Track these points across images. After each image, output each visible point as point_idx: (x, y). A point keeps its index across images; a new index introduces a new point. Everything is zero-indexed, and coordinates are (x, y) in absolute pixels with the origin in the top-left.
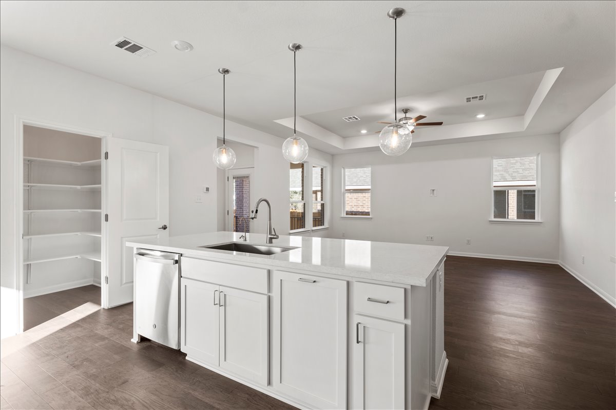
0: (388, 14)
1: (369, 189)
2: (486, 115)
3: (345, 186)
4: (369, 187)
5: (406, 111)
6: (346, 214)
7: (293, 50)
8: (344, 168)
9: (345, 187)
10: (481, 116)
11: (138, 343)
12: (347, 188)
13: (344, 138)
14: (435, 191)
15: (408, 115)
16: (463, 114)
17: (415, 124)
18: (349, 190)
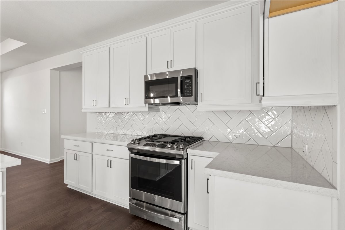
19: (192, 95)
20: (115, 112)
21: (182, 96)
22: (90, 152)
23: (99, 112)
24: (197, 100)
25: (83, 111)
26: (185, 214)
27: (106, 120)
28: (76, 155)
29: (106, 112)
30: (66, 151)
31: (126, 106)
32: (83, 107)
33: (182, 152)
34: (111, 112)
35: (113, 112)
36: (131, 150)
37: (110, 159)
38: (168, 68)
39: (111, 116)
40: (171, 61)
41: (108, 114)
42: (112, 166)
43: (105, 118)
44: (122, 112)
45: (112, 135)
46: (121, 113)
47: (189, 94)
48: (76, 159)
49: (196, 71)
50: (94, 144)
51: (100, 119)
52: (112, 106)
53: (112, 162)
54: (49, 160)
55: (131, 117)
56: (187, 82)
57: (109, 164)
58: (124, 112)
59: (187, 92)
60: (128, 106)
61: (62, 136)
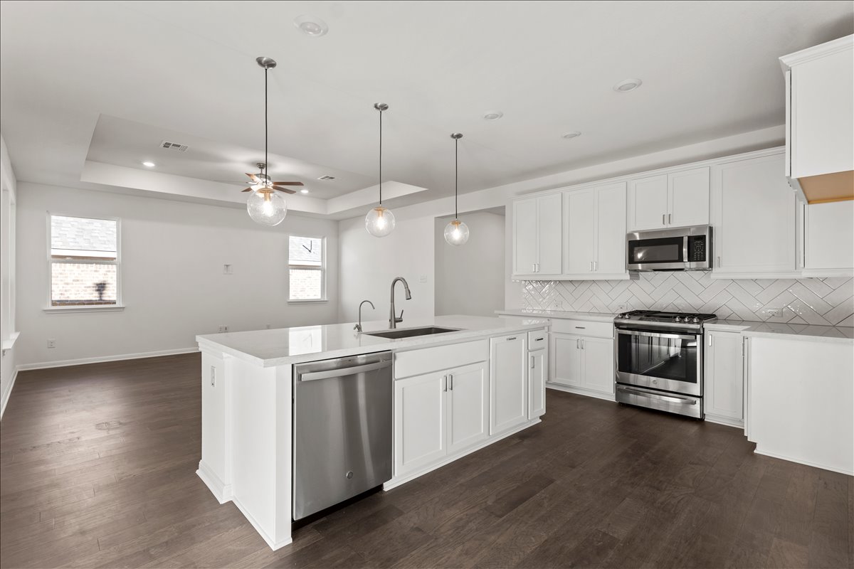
3: (50, 248)
5: (263, 166)
7: (379, 109)
9: (50, 252)
18: (62, 259)
19: (705, 260)
21: (689, 261)
24: (711, 266)
26: (701, 397)
27: (542, 292)
31: (593, 272)
32: (515, 273)
33: (697, 326)
36: (617, 325)
37: (581, 338)
38: (664, 223)
40: (670, 215)
42: (584, 347)
47: (700, 258)
49: (711, 229)
52: (567, 272)
53: (584, 342)
56: (697, 244)
57: (580, 345)
59: (697, 256)
60: (596, 272)
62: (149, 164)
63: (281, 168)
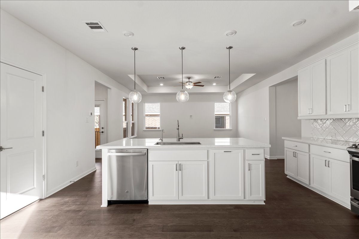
0: (227, 47)
1: (159, 115)
2: (217, 84)
3: (145, 112)
4: (159, 114)
5: (189, 78)
6: (146, 129)
7: (181, 49)
8: (144, 103)
9: (145, 114)
10: (214, 84)
11: (107, 206)
12: (146, 114)
13: (148, 86)
14: (192, 116)
15: (190, 80)
16: (209, 82)
17: (193, 85)
18: (147, 115)
20: (333, 119)
22: (308, 152)
23: (314, 119)
25: (299, 118)
27: (323, 127)
28: (294, 153)
29: (322, 119)
30: (285, 149)
31: (346, 113)
32: (299, 115)
34: (328, 119)
35: (331, 119)
36: (350, 152)
37: (328, 160)
39: (328, 122)
41: (324, 121)
42: (330, 166)
43: (321, 124)
44: (343, 119)
45: (330, 140)
46: (341, 119)
48: (294, 156)
50: (311, 145)
51: (316, 125)
52: (329, 112)
53: (330, 163)
54: (269, 157)
55: (355, 123)
57: (327, 164)
58: (345, 119)
60: (349, 112)
61: (283, 138)
62: (162, 85)
63: (197, 78)
